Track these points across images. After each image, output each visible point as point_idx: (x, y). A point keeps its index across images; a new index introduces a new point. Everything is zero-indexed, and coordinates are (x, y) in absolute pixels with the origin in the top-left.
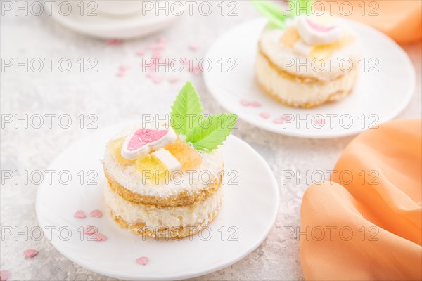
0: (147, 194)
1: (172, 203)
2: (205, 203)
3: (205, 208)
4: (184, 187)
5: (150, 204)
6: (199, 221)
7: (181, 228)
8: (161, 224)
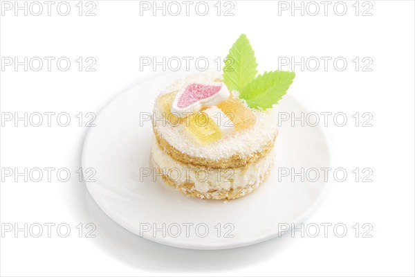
0: (197, 156)
1: (223, 166)
2: (257, 165)
3: (257, 170)
4: (236, 150)
5: (200, 165)
6: (250, 183)
7: (232, 189)
8: (211, 185)
